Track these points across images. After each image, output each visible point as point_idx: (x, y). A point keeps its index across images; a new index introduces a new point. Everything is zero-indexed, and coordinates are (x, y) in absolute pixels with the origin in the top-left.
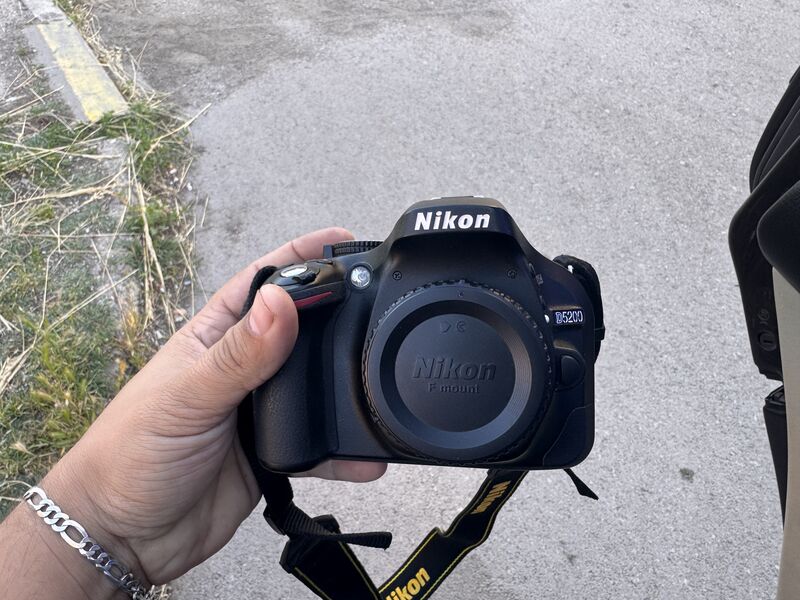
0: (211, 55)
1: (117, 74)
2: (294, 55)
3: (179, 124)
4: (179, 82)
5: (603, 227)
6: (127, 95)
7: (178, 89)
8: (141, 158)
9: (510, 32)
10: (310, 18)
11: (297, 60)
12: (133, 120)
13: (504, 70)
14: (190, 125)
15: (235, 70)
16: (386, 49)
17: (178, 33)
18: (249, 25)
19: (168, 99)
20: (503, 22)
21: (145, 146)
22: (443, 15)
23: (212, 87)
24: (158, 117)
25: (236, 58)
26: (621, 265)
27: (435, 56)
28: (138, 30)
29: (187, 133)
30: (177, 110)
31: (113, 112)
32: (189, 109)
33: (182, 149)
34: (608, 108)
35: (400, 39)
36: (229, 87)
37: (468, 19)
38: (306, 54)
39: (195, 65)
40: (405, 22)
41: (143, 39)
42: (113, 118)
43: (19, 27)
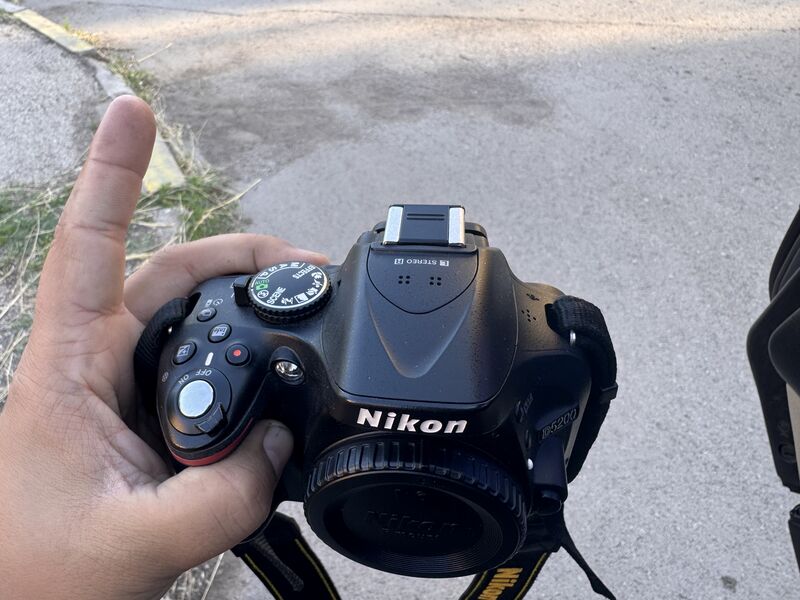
0: (265, 135)
1: (177, 149)
2: (341, 137)
3: (230, 196)
5: (641, 315)
6: (184, 168)
7: (231, 164)
8: (191, 228)
9: (551, 122)
10: (359, 102)
11: (344, 142)
12: (188, 192)
13: (544, 158)
14: (241, 198)
15: (285, 148)
16: (429, 133)
17: (236, 113)
18: (301, 108)
19: (221, 174)
20: (543, 111)
21: (197, 217)
22: (485, 104)
23: (263, 163)
24: (211, 190)
25: (288, 138)
26: (659, 354)
27: (477, 142)
28: (200, 109)
29: (236, 205)
30: (229, 184)
31: (170, 184)
32: (240, 183)
33: (231, 221)
34: (648, 196)
35: (443, 124)
36: (279, 163)
37: (509, 107)
38: (354, 135)
39: (248, 143)
40: (449, 109)
41: (203, 118)
42: (170, 189)
43: (94, 104)
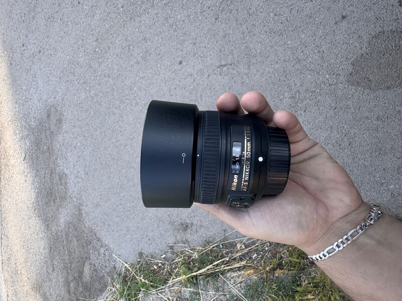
0: (84, 260)
3: (127, 269)
4: (101, 275)
7: (106, 275)
8: (152, 286)
9: (58, 105)
14: (126, 263)
15: (91, 245)
16: (73, 166)
17: (72, 281)
18: (65, 242)
19: (112, 279)
20: (53, 110)
21: (144, 285)
22: (51, 140)
23: (103, 256)
24: (125, 281)
25: (85, 245)
27: (75, 140)
29: (132, 264)
30: (118, 273)
32: (117, 266)
33: (142, 265)
35: (66, 159)
36: (102, 246)
37: (52, 127)
38: (79, 208)
39: (91, 268)
40: (56, 159)
